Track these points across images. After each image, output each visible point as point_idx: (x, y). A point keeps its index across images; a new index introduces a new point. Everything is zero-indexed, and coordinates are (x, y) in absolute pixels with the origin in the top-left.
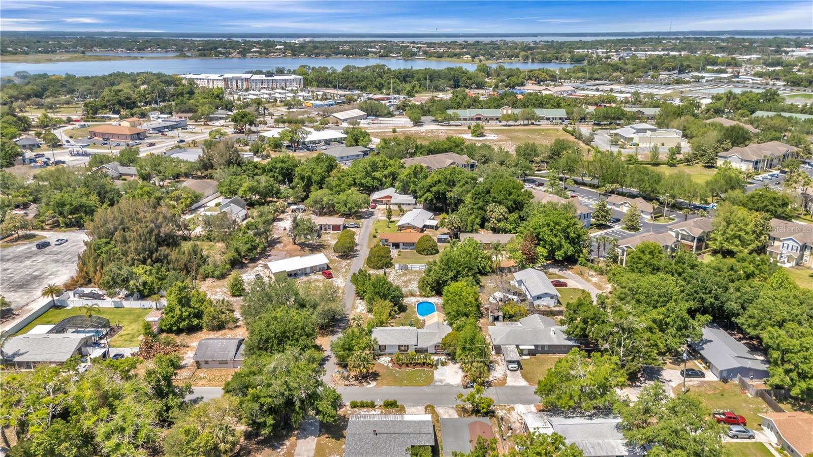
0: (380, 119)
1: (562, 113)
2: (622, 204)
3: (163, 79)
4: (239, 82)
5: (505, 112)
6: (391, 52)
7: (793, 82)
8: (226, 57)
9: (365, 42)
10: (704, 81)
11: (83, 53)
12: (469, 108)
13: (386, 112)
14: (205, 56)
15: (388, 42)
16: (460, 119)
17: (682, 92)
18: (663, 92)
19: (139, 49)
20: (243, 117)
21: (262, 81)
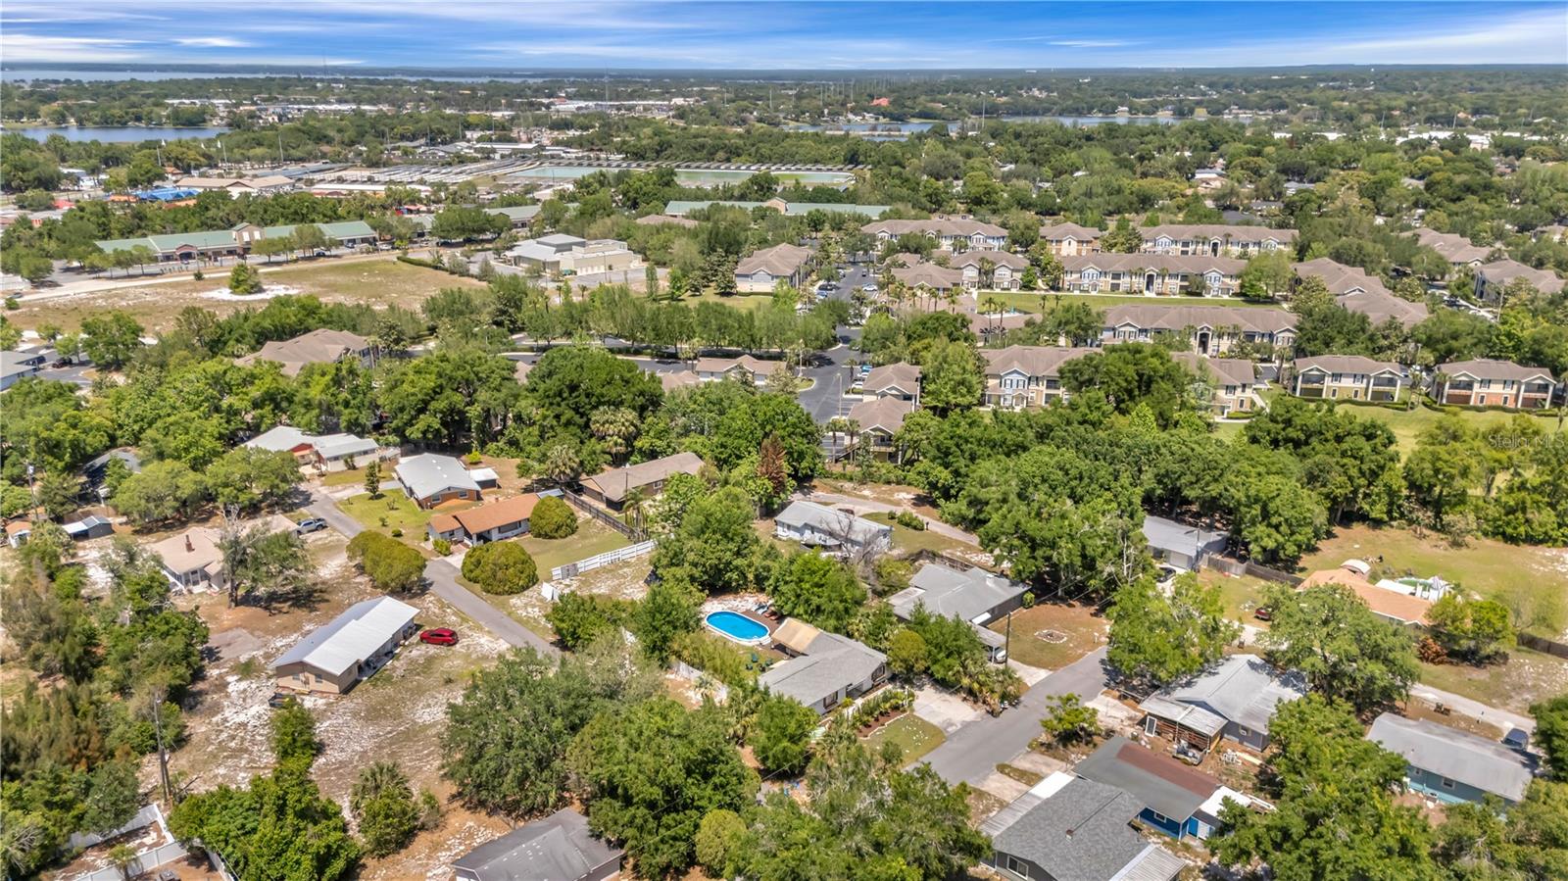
2: (728, 371)
5: (245, 236)
7: (635, 154)
10: (497, 156)
16: (155, 260)
17: (495, 178)
18: (461, 179)
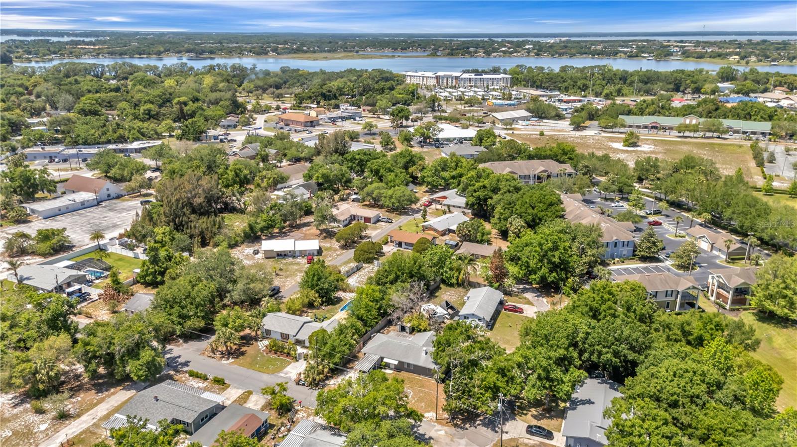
0: (544, 121)
1: (766, 126)
2: (700, 238)
3: (384, 75)
4: (450, 80)
5: (688, 122)
6: (643, 52)
8: (472, 56)
9: (623, 41)
11: (357, 52)
12: (653, 114)
13: (554, 113)
14: (452, 55)
15: (651, 41)
19: (402, 49)
20: (399, 112)
21: (470, 80)
